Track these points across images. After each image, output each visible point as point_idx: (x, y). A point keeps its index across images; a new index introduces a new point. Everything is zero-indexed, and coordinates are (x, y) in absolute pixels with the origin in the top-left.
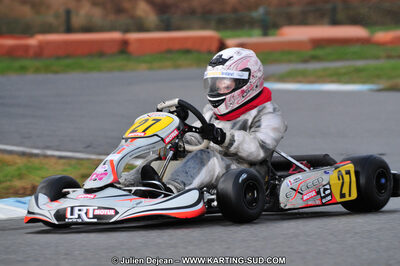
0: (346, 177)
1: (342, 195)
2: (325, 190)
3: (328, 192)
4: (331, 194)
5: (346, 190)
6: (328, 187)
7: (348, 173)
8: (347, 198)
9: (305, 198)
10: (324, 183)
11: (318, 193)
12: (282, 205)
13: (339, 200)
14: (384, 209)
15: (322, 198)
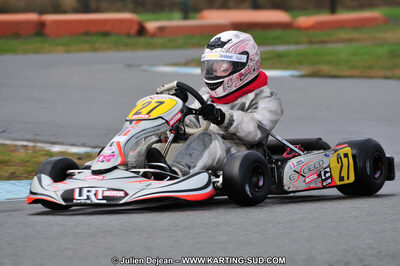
0: (345, 160)
1: (342, 179)
2: (326, 172)
4: (331, 177)
5: (344, 174)
6: (328, 170)
7: (346, 155)
8: (346, 182)
9: (307, 180)
10: (325, 166)
11: (319, 176)
12: (286, 188)
13: (338, 183)
14: (379, 193)
15: (323, 181)
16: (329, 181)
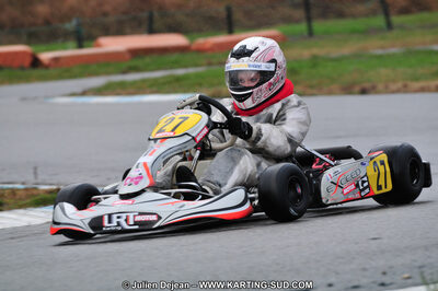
0: (382, 168)
1: (379, 188)
2: (364, 182)
3: (365, 184)
4: (368, 186)
5: (382, 182)
6: (365, 179)
7: (382, 163)
8: (384, 190)
9: (345, 191)
10: (362, 175)
11: (357, 186)
12: (324, 201)
13: (376, 192)
14: (417, 200)
15: (361, 191)
16: (367, 191)
